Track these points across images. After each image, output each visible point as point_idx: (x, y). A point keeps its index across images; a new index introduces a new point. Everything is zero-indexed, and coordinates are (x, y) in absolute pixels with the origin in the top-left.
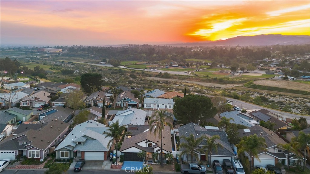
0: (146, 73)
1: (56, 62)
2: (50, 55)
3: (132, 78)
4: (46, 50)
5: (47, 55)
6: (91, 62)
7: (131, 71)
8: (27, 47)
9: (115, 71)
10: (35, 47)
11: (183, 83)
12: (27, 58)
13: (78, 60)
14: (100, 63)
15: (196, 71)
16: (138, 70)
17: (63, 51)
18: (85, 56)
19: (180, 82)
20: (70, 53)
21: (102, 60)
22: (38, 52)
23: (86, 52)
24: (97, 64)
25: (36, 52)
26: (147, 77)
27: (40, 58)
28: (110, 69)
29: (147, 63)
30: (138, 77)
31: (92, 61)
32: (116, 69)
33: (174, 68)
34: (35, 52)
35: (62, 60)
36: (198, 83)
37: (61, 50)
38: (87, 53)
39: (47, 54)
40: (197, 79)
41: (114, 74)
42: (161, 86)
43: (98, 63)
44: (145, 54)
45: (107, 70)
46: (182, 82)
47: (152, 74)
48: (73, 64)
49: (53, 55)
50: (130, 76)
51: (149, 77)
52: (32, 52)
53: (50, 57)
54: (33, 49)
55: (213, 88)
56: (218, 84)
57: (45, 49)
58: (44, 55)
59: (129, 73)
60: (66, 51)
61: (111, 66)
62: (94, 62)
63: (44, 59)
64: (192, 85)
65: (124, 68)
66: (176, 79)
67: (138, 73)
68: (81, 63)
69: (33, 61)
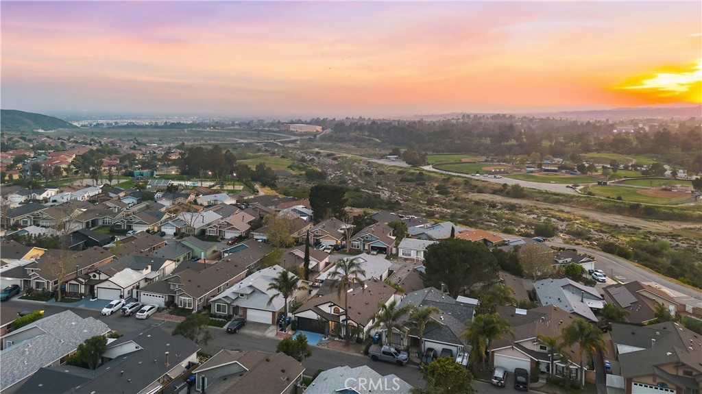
0: (474, 183)
1: (306, 153)
2: (299, 138)
3: (439, 193)
4: (293, 128)
5: (294, 138)
6: (370, 156)
7: (443, 177)
8: (263, 121)
9: (410, 177)
10: (277, 121)
11: (549, 211)
12: (258, 144)
13: (348, 150)
14: (387, 158)
15: (599, 183)
16: (458, 176)
17: (323, 129)
18: (362, 141)
19: (545, 209)
20: (335, 135)
21: (391, 152)
22: (279, 132)
23: (367, 133)
24: (380, 159)
25: (276, 132)
26: (474, 192)
27: (280, 144)
28: (401, 173)
29: (486, 161)
30: (452, 193)
31: (373, 152)
32: (413, 173)
33: (547, 175)
34: (273, 132)
35: (317, 150)
36: (587, 214)
37: (319, 128)
38: (368, 136)
39: (295, 135)
40: (589, 205)
41: (405, 183)
42: (495, 214)
43: (383, 157)
44: (489, 139)
45: (395, 173)
46: (549, 209)
47: (485, 187)
48: (335, 159)
49: (304, 137)
50: (437, 188)
51: (478, 192)
52: (269, 131)
53: (298, 142)
54: (272, 124)
55: (619, 228)
56: (638, 220)
57: (291, 125)
58: (288, 138)
59: (437, 181)
60: (328, 131)
61: (404, 165)
62: (374, 156)
63: (286, 145)
64: (572, 217)
65: (429, 172)
66: (538, 201)
67: (455, 184)
68: (350, 156)
69: (267, 151)
